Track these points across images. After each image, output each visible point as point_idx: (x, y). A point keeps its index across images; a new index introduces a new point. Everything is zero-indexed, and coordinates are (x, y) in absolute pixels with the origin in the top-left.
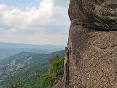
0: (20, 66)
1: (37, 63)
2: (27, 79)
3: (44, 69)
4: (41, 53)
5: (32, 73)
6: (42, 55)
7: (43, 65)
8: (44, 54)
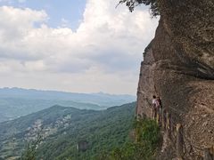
0: (49, 131)
1: (80, 127)
2: (62, 155)
3: (93, 138)
4: (88, 108)
5: (72, 145)
6: (90, 111)
7: (92, 130)
8: (93, 111)
